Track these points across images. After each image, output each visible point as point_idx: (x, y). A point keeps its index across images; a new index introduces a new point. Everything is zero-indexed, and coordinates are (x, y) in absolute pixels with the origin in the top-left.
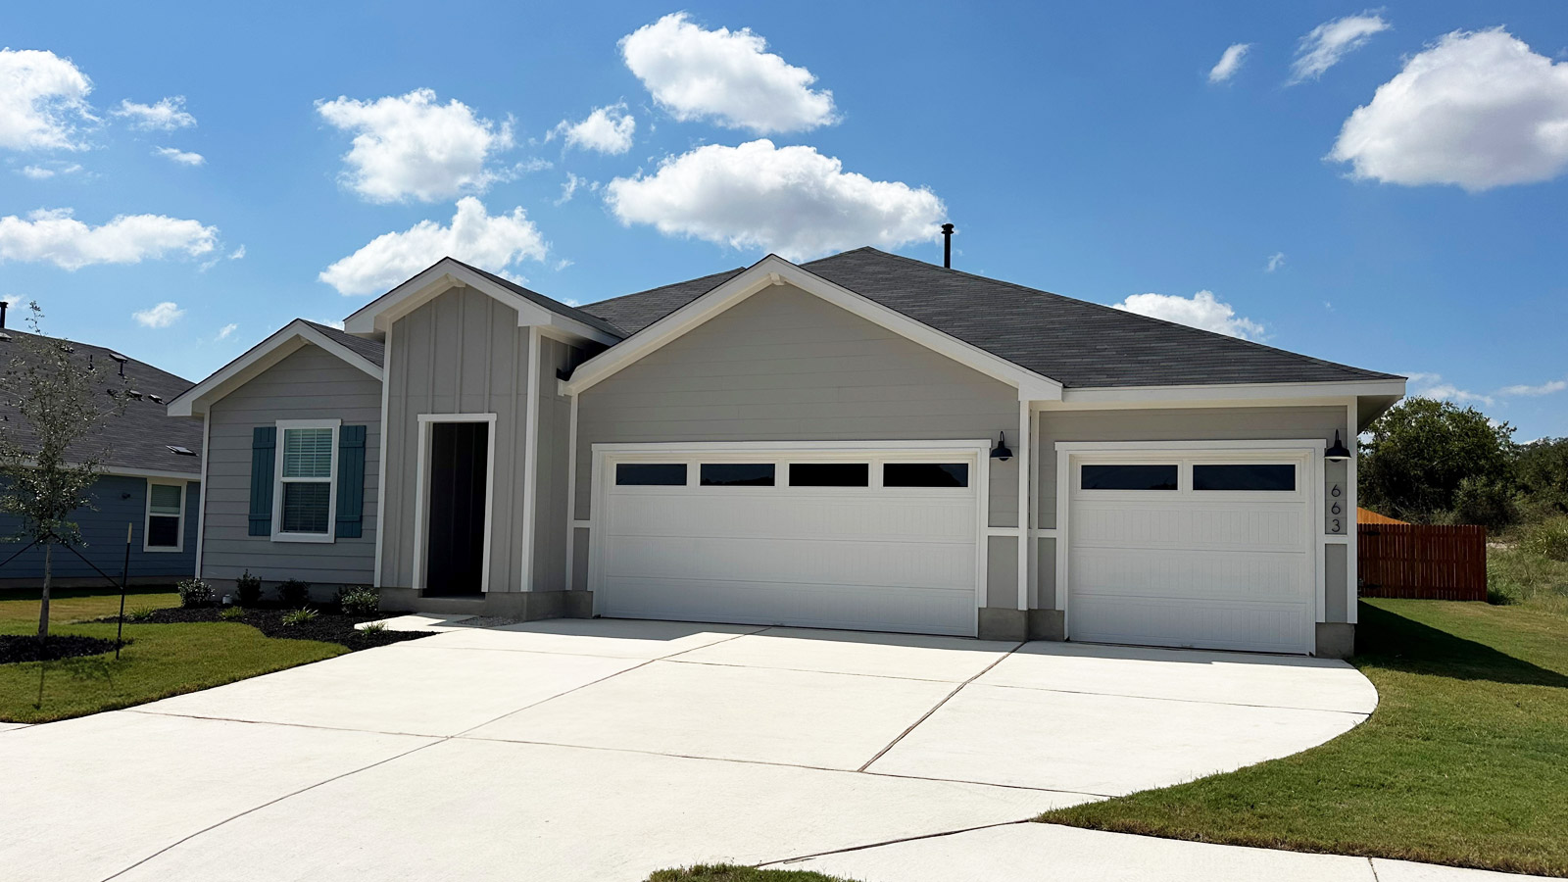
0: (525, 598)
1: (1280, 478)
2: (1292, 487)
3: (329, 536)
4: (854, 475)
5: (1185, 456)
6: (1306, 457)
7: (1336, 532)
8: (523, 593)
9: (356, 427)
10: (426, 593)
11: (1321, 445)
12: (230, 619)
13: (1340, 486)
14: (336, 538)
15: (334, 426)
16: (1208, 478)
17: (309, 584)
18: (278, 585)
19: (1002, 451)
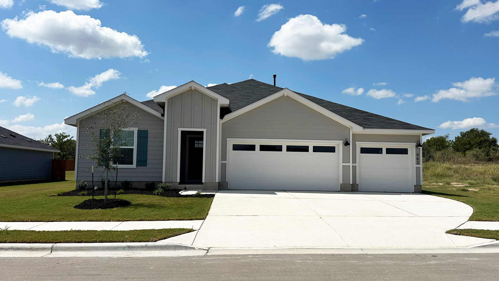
0: (217, 184)
1: (404, 151)
2: (407, 154)
3: (134, 165)
4: (305, 149)
5: (384, 146)
6: (411, 147)
7: (418, 164)
8: (217, 182)
9: (144, 130)
10: (180, 183)
11: (415, 144)
12: (119, 194)
13: (419, 154)
14: (136, 166)
15: (135, 130)
16: (390, 151)
17: (133, 182)
18: (121, 182)
19: (347, 144)
